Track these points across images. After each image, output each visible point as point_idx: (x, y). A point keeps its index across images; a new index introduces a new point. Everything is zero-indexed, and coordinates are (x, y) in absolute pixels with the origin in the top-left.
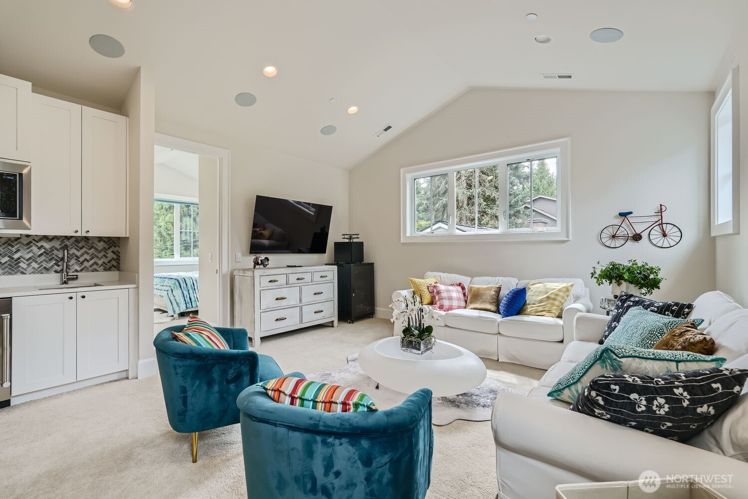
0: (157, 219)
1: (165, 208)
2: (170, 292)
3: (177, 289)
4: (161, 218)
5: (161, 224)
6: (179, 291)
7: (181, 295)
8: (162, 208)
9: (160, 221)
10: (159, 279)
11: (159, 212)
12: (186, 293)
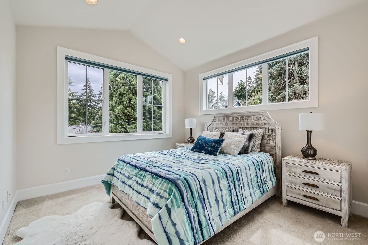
0: (114, 109)
1: (118, 103)
2: (164, 211)
3: (179, 207)
4: (116, 108)
5: (116, 111)
6: (182, 211)
7: (185, 219)
8: (116, 103)
9: (116, 110)
10: (132, 168)
11: (115, 105)
12: (192, 211)
